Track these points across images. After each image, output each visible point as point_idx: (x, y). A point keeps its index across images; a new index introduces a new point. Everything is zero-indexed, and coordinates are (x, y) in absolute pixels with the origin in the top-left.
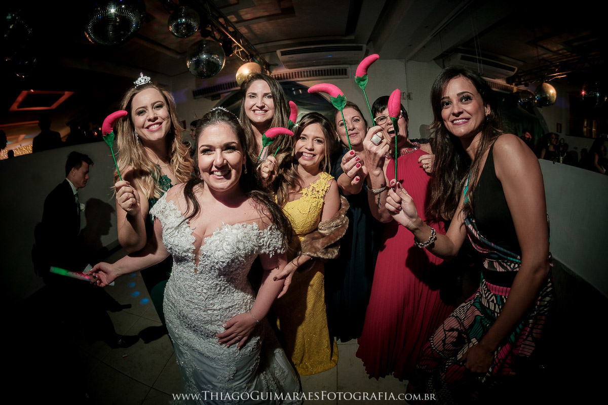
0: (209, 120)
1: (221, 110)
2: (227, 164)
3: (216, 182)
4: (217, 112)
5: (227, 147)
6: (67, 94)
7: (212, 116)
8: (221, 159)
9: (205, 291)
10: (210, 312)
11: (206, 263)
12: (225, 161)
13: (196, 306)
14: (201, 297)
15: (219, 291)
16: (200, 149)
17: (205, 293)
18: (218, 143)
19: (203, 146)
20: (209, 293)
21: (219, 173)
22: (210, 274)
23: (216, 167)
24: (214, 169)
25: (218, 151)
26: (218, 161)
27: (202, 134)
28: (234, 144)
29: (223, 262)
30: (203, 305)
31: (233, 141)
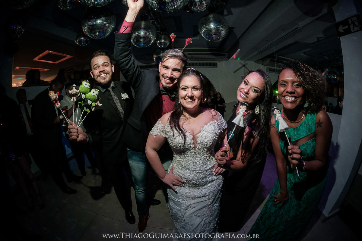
0: (186, 74)
1: (192, 69)
2: (194, 96)
3: (187, 104)
4: (190, 70)
5: (194, 88)
6: (68, 57)
7: (188, 72)
8: (191, 94)
9: (201, 162)
10: (205, 172)
11: (201, 147)
12: (193, 95)
13: (198, 172)
14: (200, 166)
15: (208, 160)
16: (181, 87)
17: (202, 163)
18: (190, 85)
19: (182, 86)
20: (204, 162)
21: (190, 100)
22: (203, 153)
23: (188, 97)
24: (187, 97)
25: (190, 89)
26: (190, 94)
27: (182, 80)
28: (198, 87)
29: (210, 143)
30: (201, 170)
31: (198, 85)
